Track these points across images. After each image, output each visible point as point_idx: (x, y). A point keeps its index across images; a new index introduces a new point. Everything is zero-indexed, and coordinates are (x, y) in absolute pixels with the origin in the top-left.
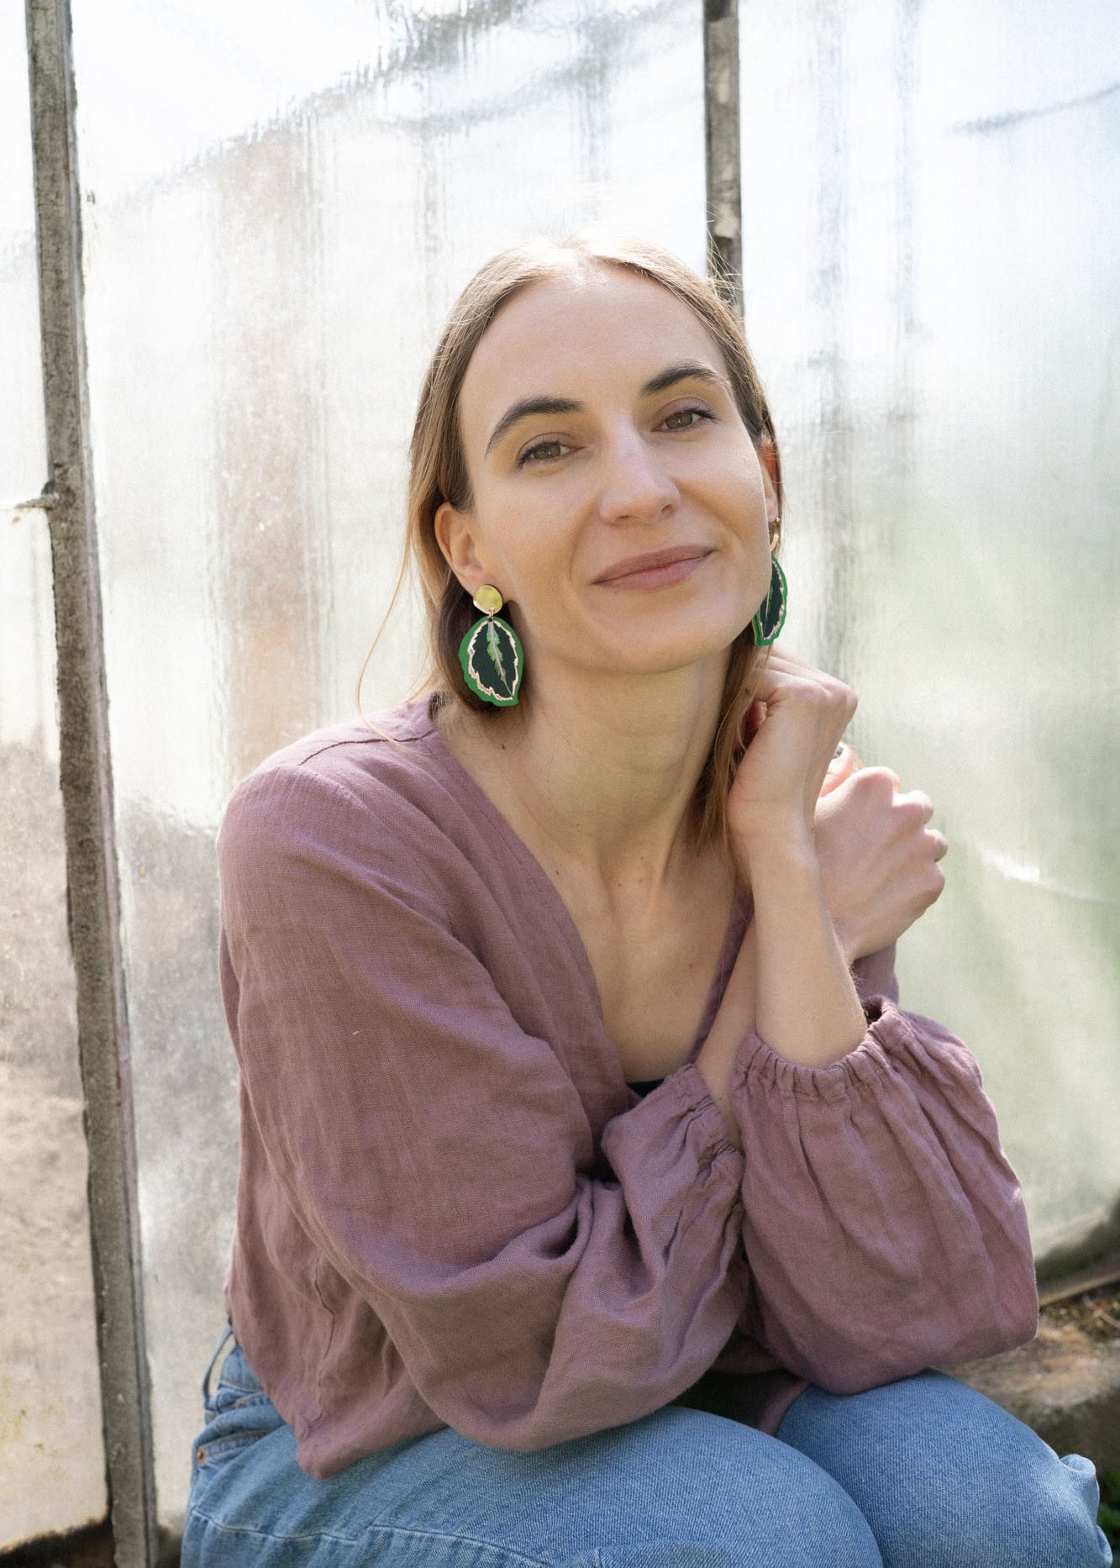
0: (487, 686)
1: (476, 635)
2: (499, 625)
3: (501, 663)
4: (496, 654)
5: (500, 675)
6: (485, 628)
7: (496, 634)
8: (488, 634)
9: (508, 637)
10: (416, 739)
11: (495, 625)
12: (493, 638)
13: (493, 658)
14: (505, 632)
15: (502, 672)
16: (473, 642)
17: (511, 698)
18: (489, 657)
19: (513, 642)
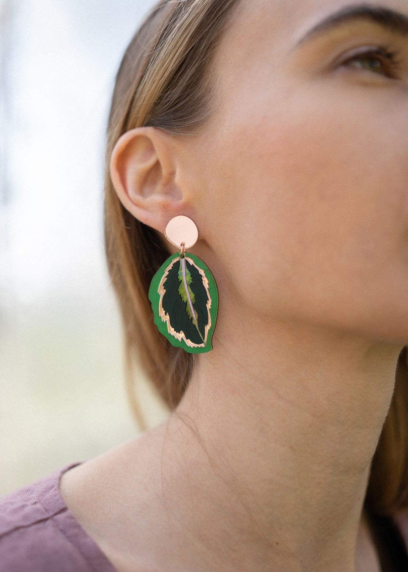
0: (178, 331)
1: (167, 273)
2: (191, 262)
3: (193, 305)
4: (188, 295)
5: (192, 318)
6: (177, 265)
7: (188, 272)
8: (179, 273)
9: (201, 276)
10: (46, 520)
11: (187, 262)
12: (184, 276)
13: (185, 299)
14: (198, 271)
15: (194, 314)
16: (163, 279)
17: (202, 345)
18: (180, 297)
19: (206, 282)
